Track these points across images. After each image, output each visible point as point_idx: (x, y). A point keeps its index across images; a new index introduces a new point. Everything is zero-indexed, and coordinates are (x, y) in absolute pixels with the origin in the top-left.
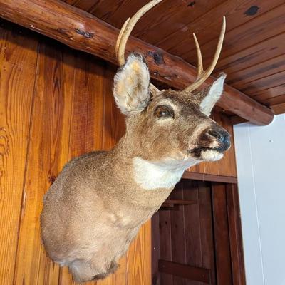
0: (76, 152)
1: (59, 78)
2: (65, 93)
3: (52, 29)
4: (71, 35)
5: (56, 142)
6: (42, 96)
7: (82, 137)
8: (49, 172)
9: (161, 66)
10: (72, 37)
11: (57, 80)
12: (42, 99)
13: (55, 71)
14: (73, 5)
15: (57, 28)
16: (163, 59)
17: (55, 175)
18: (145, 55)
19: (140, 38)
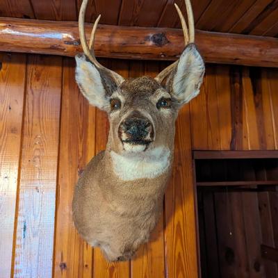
0: (102, 146)
4: (63, 48)
5: (82, 140)
8: (78, 167)
9: (166, 46)
10: (65, 49)
12: (68, 106)
14: (62, 20)
15: (49, 46)
16: (166, 39)
17: (83, 169)
18: (143, 41)
19: (138, 26)
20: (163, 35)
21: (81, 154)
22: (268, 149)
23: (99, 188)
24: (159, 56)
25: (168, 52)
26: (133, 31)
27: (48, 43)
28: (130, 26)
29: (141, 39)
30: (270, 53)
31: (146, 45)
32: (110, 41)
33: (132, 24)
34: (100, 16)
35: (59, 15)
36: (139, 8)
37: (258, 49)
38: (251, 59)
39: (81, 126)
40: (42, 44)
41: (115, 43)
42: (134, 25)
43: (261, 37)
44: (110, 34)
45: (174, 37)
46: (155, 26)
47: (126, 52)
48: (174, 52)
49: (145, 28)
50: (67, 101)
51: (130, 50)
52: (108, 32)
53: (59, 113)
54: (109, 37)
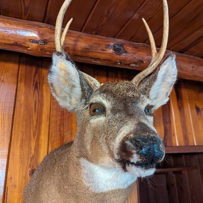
0: (55, 143)
1: (38, 81)
2: (44, 93)
3: (9, 44)
4: (27, 46)
5: (36, 137)
6: (23, 99)
7: (62, 129)
8: (30, 166)
9: (124, 56)
10: (29, 47)
11: (37, 83)
12: (22, 102)
13: (35, 76)
14: (28, 20)
15: (12, 42)
16: (124, 49)
17: (35, 168)
18: (104, 49)
19: (99, 35)
20: (122, 45)
21: (33, 151)
22: (190, 145)
23: (58, 195)
24: (116, 63)
25: (124, 60)
26: (96, 39)
27: (12, 39)
28: (92, 34)
29: (103, 47)
30: (199, 70)
31: (106, 52)
32: (75, 45)
33: (94, 33)
34: (72, 19)
35: (25, 14)
36: (105, 19)
37: (191, 65)
38: (186, 73)
39: (35, 123)
40: (5, 39)
41: (79, 47)
42: (96, 34)
43: (192, 56)
44: (75, 39)
45: (130, 48)
46: (114, 37)
47: (88, 57)
48: (129, 61)
49: (105, 37)
50: (22, 98)
51: (91, 54)
52: (74, 37)
53: (12, 109)
54: (74, 41)
